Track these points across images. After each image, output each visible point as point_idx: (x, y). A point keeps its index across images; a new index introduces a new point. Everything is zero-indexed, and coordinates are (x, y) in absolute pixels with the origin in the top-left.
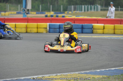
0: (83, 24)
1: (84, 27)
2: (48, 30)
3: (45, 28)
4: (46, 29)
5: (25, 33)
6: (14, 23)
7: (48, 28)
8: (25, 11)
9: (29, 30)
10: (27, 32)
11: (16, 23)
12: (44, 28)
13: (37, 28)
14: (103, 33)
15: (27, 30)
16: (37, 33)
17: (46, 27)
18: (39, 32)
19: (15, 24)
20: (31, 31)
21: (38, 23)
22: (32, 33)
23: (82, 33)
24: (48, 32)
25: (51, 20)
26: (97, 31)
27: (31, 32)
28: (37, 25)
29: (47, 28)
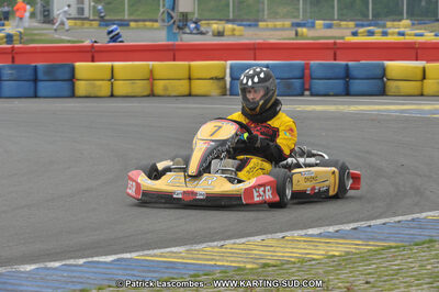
0: (350, 63)
1: (354, 73)
2: (228, 86)
3: (217, 79)
4: (221, 83)
5: (148, 96)
6: (110, 63)
7: (228, 79)
8: (172, 18)
9: (159, 86)
10: (152, 95)
11: (116, 64)
12: (212, 79)
13: (190, 79)
14: (422, 95)
15: (152, 85)
16: (190, 95)
17: (220, 75)
18: (194, 91)
19: (112, 67)
20: (166, 88)
21: (193, 63)
22: (169, 96)
23: (348, 94)
24: (228, 93)
25: (255, 49)
26: (397, 87)
27: (168, 93)
28: (190, 67)
29: (223, 79)
